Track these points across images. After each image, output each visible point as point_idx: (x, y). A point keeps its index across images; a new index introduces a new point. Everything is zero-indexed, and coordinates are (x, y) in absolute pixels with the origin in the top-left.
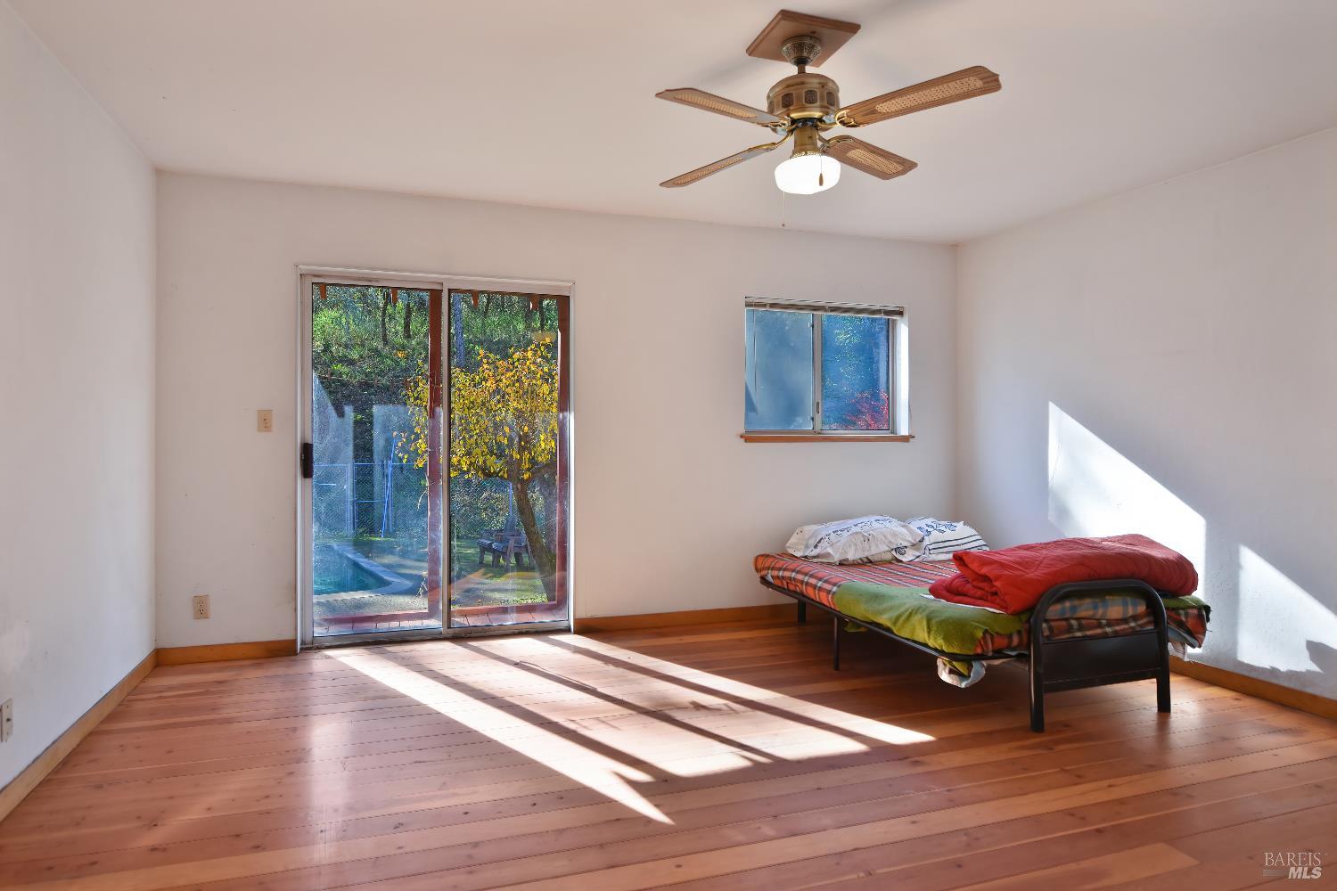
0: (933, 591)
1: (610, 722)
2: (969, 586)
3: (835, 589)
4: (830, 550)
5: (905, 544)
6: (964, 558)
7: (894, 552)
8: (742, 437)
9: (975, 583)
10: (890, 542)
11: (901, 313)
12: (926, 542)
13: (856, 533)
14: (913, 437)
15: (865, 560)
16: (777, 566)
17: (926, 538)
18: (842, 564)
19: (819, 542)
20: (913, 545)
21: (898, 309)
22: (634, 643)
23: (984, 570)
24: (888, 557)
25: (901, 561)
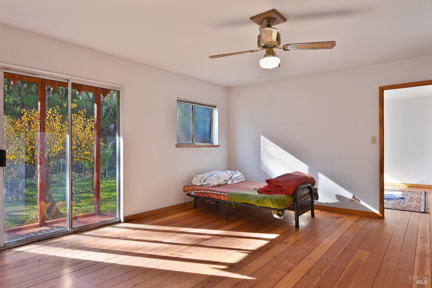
0: (258, 192)
1: (185, 251)
2: (272, 189)
3: (226, 194)
4: (210, 182)
5: (228, 179)
6: (270, 181)
7: (225, 181)
8: (176, 146)
9: (275, 188)
10: (224, 178)
11: (215, 107)
12: (233, 178)
13: (216, 176)
14: (220, 146)
15: (218, 185)
16: (196, 189)
17: (233, 176)
18: (212, 187)
19: (206, 180)
20: (229, 179)
21: (215, 106)
22: (151, 222)
23: (279, 184)
24: (224, 183)
25: (229, 184)
